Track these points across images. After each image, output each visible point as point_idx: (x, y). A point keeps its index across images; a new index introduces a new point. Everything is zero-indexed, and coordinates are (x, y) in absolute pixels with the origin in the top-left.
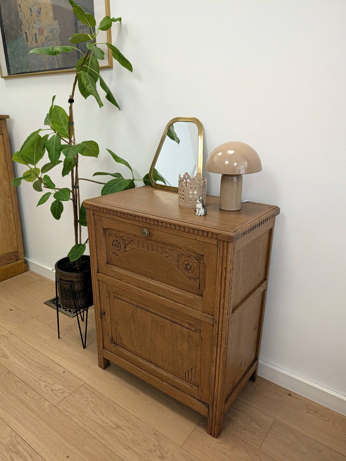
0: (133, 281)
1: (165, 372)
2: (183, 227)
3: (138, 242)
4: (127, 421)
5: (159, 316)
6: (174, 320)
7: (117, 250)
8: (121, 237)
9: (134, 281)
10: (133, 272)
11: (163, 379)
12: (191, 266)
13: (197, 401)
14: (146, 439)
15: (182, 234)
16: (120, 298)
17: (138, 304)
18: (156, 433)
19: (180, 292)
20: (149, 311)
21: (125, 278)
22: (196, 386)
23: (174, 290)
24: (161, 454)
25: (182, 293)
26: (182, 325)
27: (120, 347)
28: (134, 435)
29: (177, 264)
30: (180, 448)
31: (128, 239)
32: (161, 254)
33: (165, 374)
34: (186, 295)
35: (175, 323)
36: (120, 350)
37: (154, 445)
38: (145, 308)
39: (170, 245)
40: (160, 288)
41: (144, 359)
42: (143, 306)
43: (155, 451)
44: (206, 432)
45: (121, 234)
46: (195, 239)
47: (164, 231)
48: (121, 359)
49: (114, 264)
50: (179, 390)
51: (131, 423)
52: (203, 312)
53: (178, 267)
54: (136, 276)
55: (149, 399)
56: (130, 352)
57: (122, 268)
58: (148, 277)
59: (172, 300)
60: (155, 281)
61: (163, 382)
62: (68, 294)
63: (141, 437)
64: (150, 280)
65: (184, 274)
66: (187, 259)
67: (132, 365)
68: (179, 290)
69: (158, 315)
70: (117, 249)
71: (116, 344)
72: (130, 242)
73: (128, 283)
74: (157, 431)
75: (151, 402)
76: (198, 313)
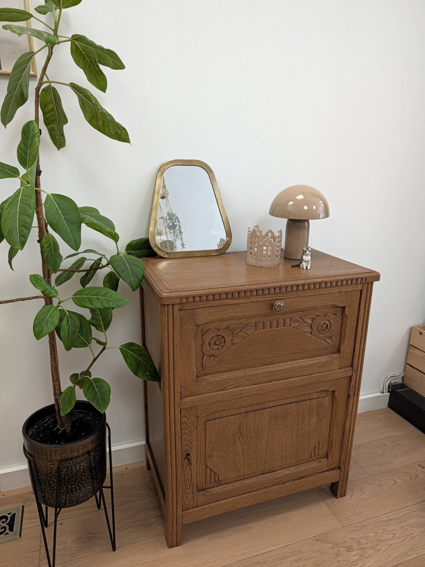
0: (246, 379)
1: (285, 471)
2: (330, 282)
3: (256, 323)
4: (284, 558)
5: (280, 405)
6: (300, 399)
7: (218, 349)
8: (226, 328)
9: (248, 379)
10: (243, 368)
11: (285, 480)
12: (327, 325)
13: (327, 472)
14: (320, 552)
15: (324, 291)
16: (217, 417)
17: (248, 409)
18: (316, 538)
19: (312, 361)
20: (265, 409)
21: (233, 383)
22: (322, 458)
23: (305, 362)
24: (345, 548)
25: (315, 361)
26: (310, 398)
27: (212, 489)
28: (308, 560)
29: (310, 330)
30: (344, 528)
31: (240, 326)
32: (290, 326)
33: (286, 472)
34: (320, 360)
35: (301, 401)
36: (213, 492)
37: (332, 548)
38: (259, 407)
39: (302, 311)
40: (286, 369)
41: (253, 477)
42: (255, 408)
43: (339, 550)
44: (335, 499)
45: (225, 324)
46: (340, 292)
47: (303, 296)
48: (218, 503)
49: (209, 372)
50: (305, 477)
51: (290, 555)
52: (340, 369)
53: (311, 333)
54: (249, 372)
55: (266, 522)
56: (231, 483)
57: (222, 372)
58: (267, 365)
59: (303, 376)
60: (278, 365)
61: (286, 484)
62: (84, 478)
63: (314, 555)
64: (271, 366)
65: (318, 338)
66: (324, 319)
67: (238, 497)
68: (311, 360)
69: (278, 406)
70: (216, 348)
71: (203, 490)
72: (242, 329)
73: (237, 387)
74: (314, 537)
75: (270, 523)
76: (337, 372)
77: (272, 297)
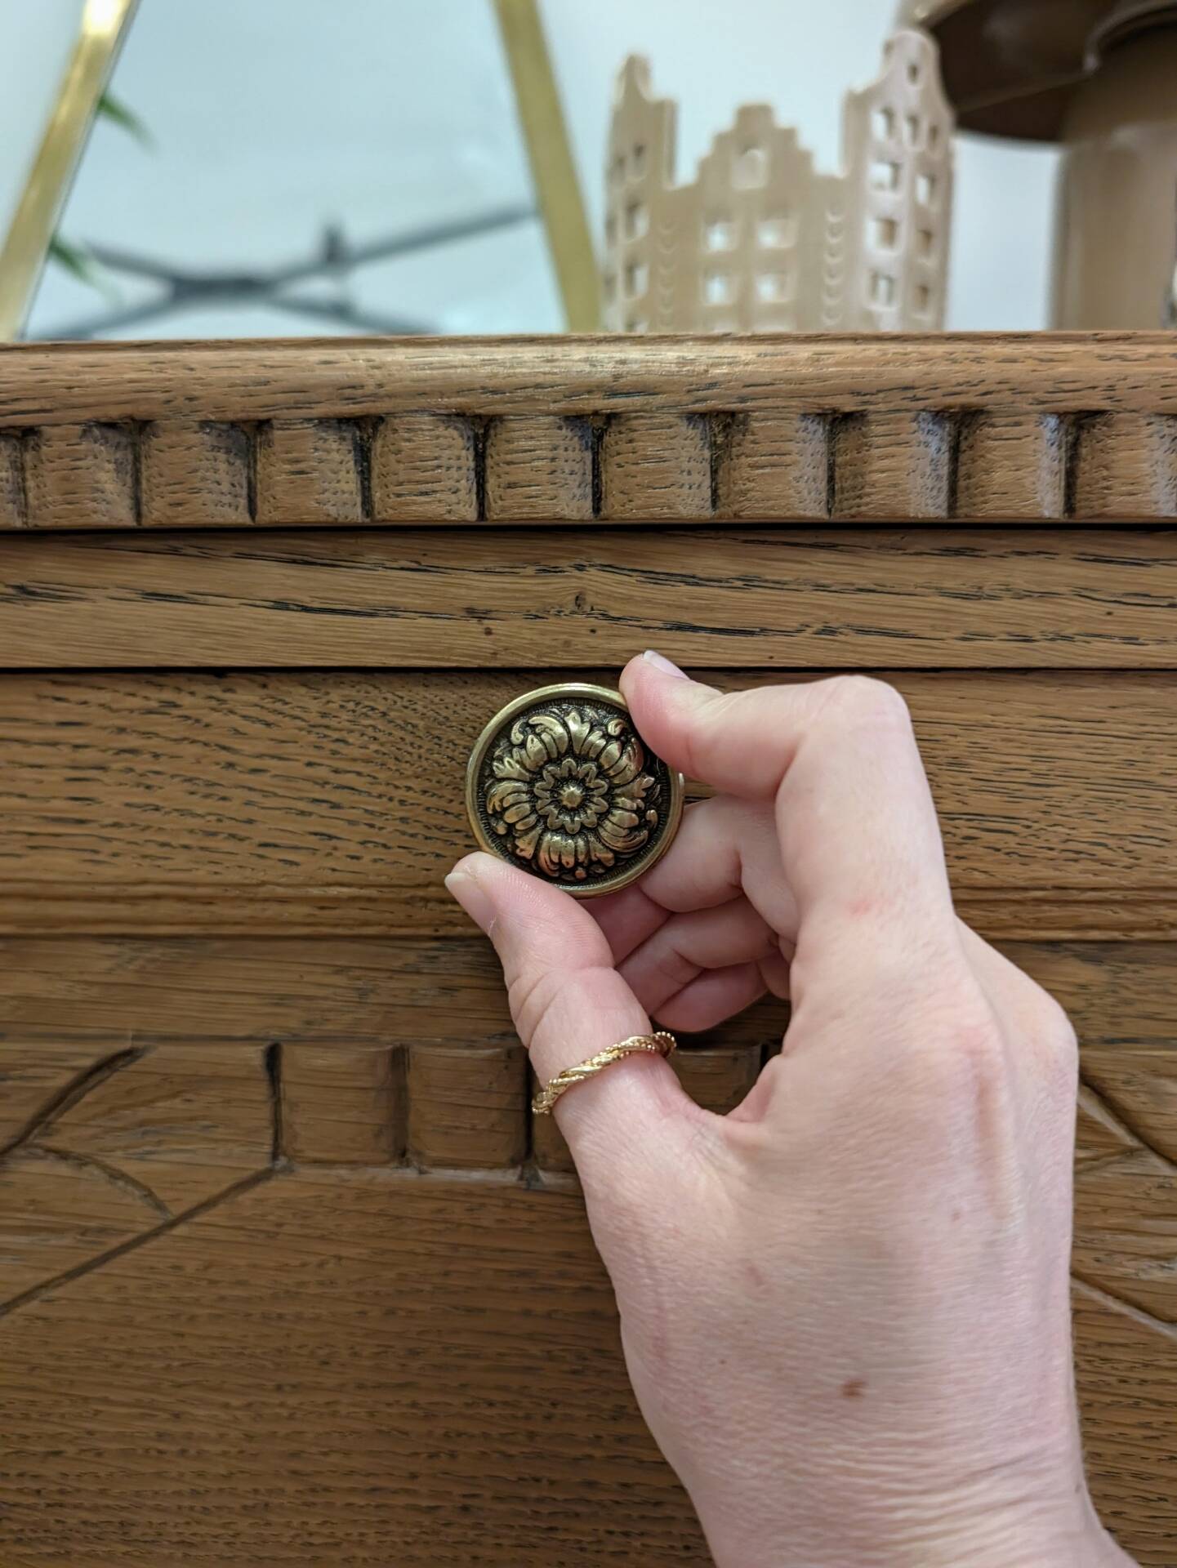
77: (472, 612)
